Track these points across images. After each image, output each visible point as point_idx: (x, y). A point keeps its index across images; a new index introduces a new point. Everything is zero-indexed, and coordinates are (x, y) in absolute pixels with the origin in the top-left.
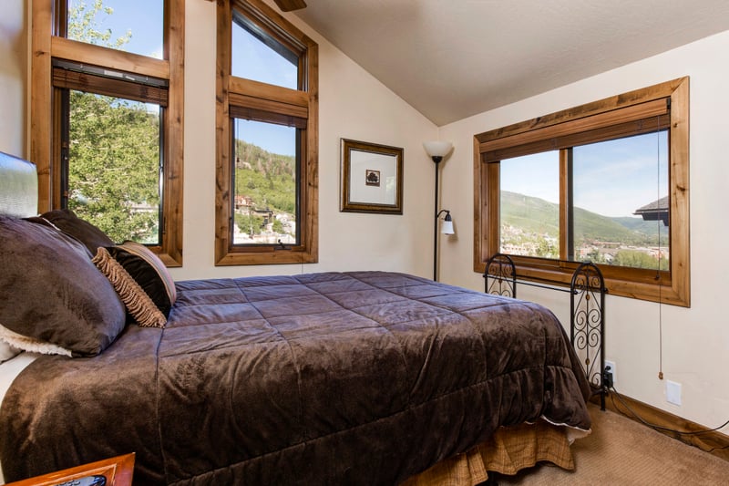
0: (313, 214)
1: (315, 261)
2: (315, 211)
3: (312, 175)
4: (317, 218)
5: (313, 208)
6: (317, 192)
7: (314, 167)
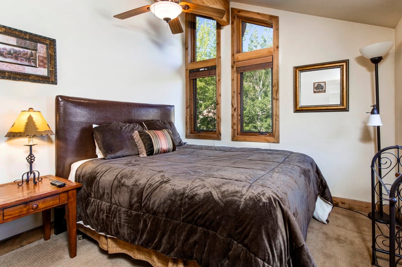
0: (276, 115)
1: (278, 142)
2: (277, 114)
3: (275, 93)
4: (279, 117)
5: (276, 112)
6: (279, 102)
7: (276, 88)
